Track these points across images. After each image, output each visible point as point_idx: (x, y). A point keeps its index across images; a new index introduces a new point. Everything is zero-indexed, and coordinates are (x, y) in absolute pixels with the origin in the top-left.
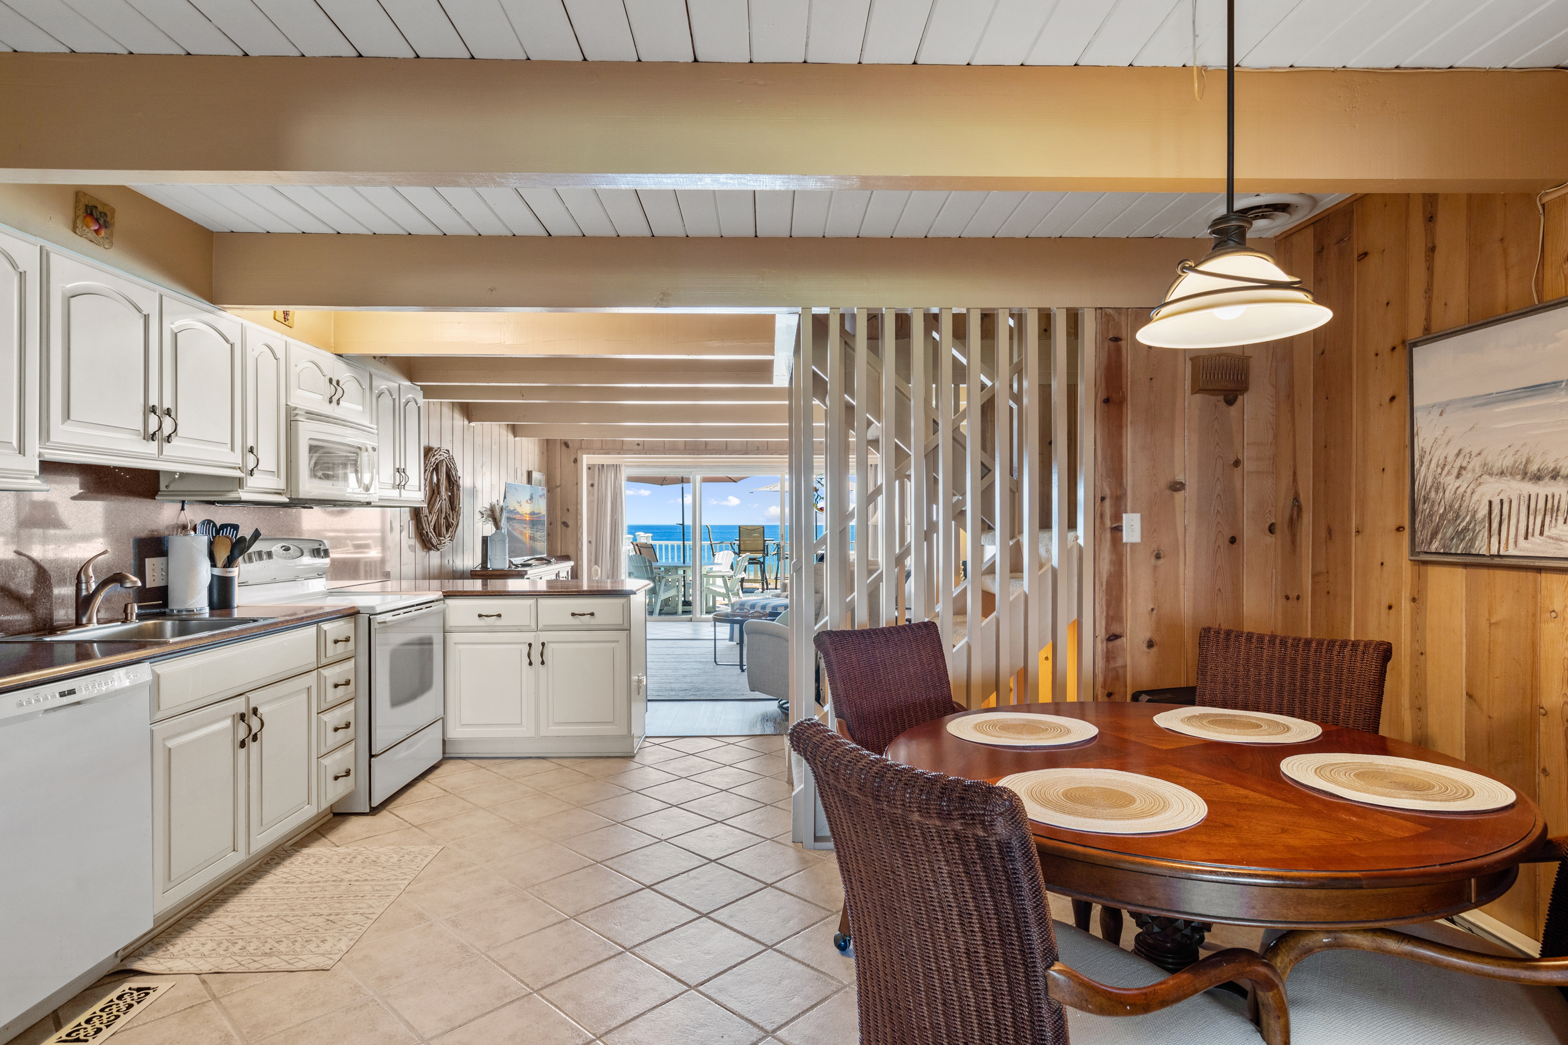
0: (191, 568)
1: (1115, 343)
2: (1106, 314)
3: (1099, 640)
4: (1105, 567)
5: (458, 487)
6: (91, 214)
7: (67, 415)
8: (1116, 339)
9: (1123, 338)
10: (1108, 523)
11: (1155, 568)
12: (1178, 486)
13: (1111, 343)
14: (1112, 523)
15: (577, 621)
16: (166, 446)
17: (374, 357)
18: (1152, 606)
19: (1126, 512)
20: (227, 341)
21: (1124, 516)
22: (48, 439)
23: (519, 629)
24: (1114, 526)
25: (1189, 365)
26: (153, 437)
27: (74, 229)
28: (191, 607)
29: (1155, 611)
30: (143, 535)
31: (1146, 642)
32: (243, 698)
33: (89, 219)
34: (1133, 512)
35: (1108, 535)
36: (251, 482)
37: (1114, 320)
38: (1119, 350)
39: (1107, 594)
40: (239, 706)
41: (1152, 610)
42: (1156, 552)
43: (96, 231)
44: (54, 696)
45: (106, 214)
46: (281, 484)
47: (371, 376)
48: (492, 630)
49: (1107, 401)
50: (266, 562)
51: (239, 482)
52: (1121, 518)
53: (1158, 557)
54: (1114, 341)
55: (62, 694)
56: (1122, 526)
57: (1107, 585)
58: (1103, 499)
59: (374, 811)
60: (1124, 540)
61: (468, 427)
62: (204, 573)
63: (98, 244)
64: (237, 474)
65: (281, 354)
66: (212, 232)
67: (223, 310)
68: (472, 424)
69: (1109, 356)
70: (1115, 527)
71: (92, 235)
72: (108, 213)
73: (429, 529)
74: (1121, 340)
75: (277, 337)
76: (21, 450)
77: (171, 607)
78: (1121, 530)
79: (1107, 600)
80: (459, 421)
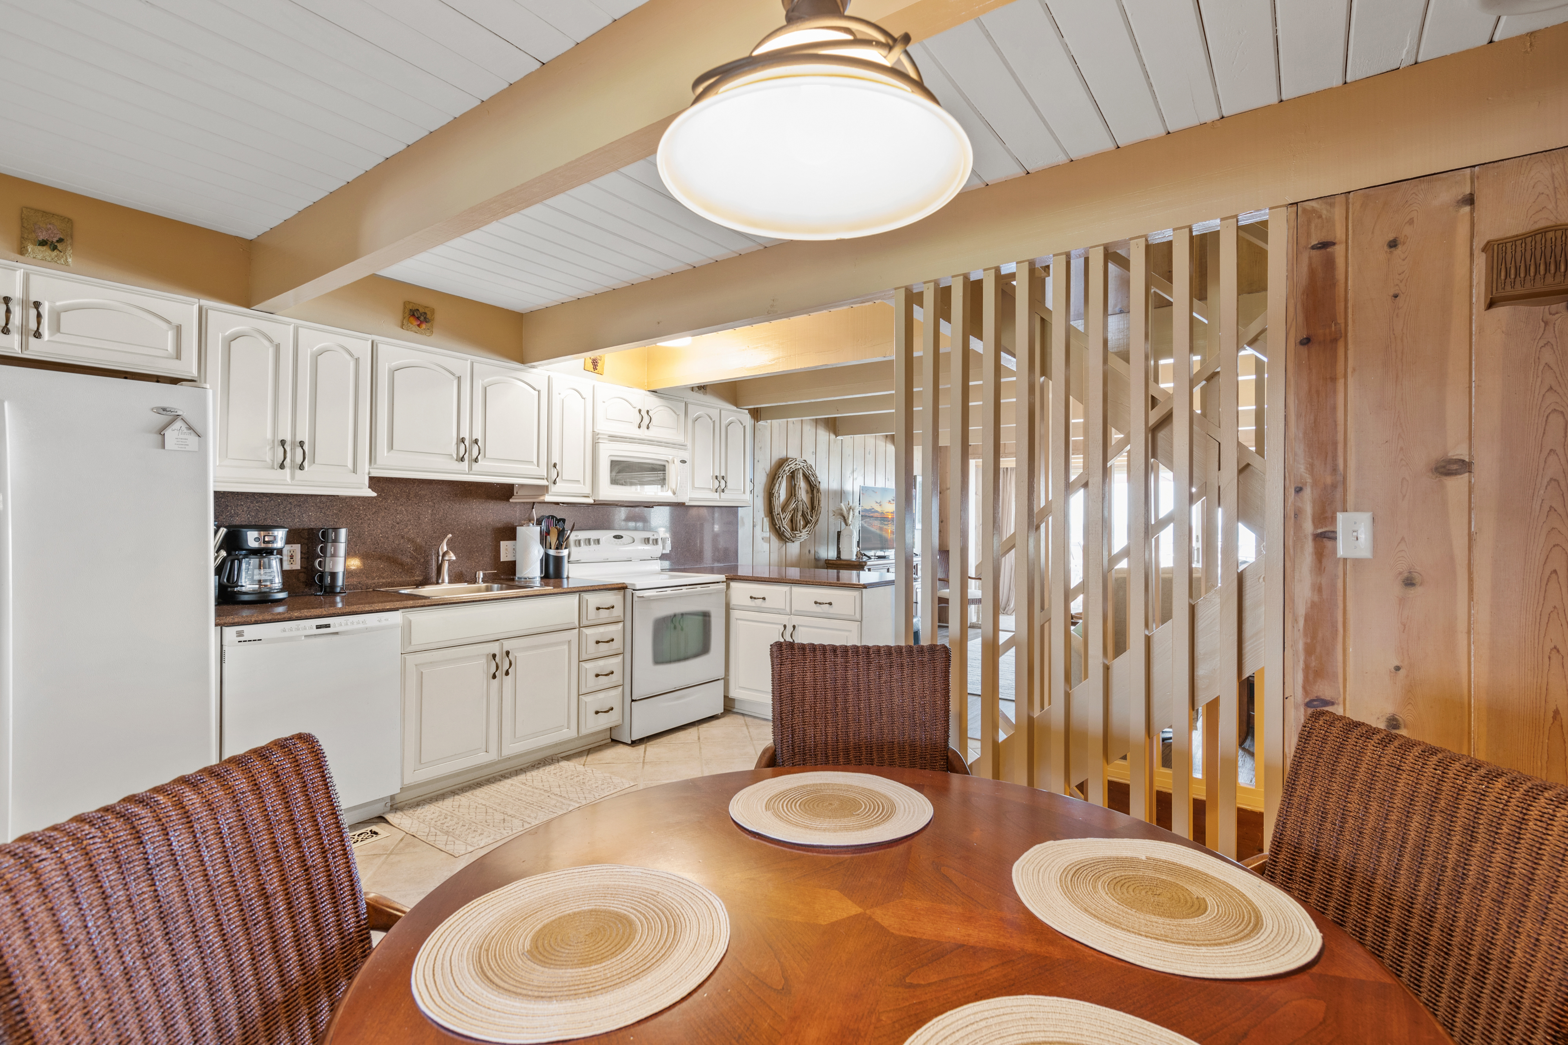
0: (526, 549)
1: (1323, 251)
2: (1305, 211)
3: (1290, 703)
4: (1303, 592)
5: (818, 490)
6: (413, 315)
7: (391, 447)
8: (1325, 245)
9: (1337, 241)
10: (1308, 527)
11: (1402, 601)
12: (1455, 467)
13: (1315, 253)
14: (1316, 526)
15: (818, 609)
16: (475, 466)
17: (692, 389)
18: (1397, 663)
19: (1345, 510)
20: (534, 389)
21: (1340, 516)
22: (375, 463)
23: (778, 612)
24: (1319, 531)
25: (1481, 260)
26: (462, 459)
27: (402, 327)
28: (526, 576)
29: (1402, 672)
30: (499, 525)
31: (1384, 719)
32: (497, 643)
33: (412, 319)
34: (1357, 510)
35: (1309, 546)
36: (553, 489)
37: (1320, 217)
38: (1330, 264)
39: (1305, 635)
40: (495, 648)
41: (1398, 668)
42: (1406, 575)
43: (419, 326)
44: (311, 628)
45: (425, 313)
46: (587, 490)
47: (686, 404)
48: (760, 610)
49: (1306, 342)
50: (593, 547)
51: (544, 489)
52: (1334, 519)
53: (1409, 583)
54: (1320, 248)
55: (318, 627)
56: (1335, 532)
57: (1306, 620)
58: (1299, 490)
59: (634, 743)
60: (1341, 553)
61: (835, 441)
62: (537, 552)
63: (422, 334)
64: (544, 483)
65: (588, 395)
66: (522, 314)
67: (533, 367)
68: (839, 438)
69: (1312, 272)
70: (1321, 533)
71: (416, 328)
72: (428, 313)
73: (785, 525)
74: (1334, 244)
75: (587, 381)
76: (355, 471)
77: (518, 575)
78: (1335, 539)
79: (1306, 644)
80: (824, 435)
